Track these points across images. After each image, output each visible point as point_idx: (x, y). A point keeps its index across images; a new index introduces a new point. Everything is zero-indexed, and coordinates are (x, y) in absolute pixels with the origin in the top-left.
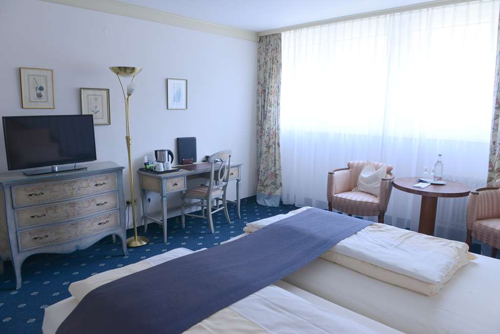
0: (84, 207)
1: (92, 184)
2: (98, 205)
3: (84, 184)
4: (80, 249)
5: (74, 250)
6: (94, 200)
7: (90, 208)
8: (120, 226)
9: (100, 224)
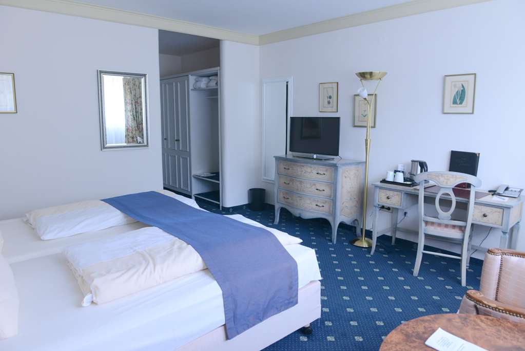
0: (307, 187)
1: (315, 172)
2: (317, 189)
3: (309, 170)
4: (301, 217)
5: (298, 216)
6: (314, 185)
7: (310, 189)
8: (332, 215)
9: (317, 205)
